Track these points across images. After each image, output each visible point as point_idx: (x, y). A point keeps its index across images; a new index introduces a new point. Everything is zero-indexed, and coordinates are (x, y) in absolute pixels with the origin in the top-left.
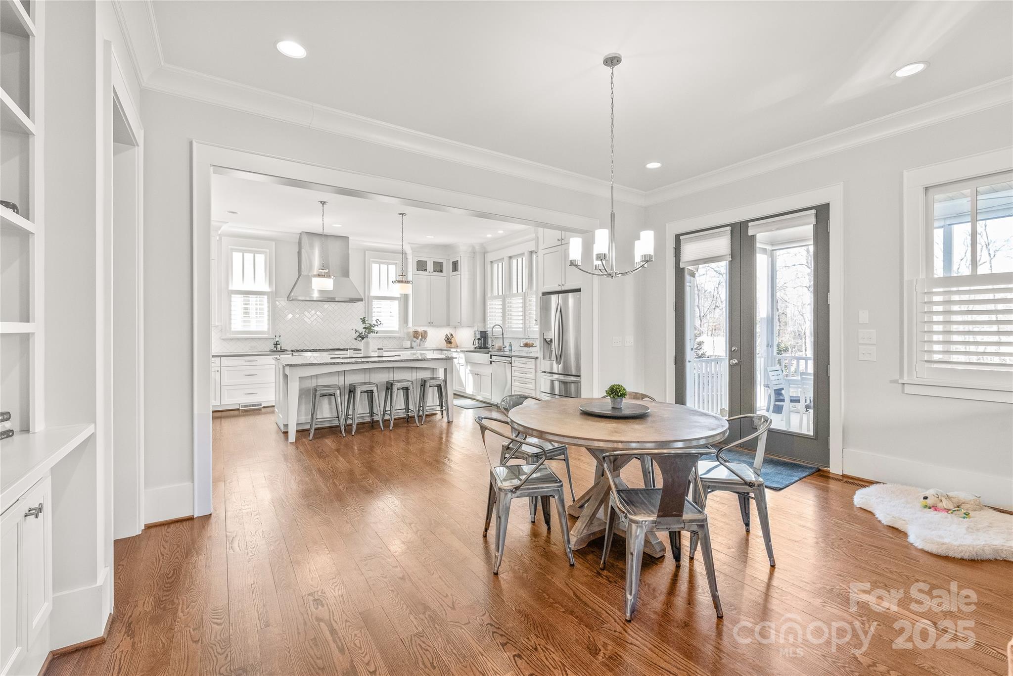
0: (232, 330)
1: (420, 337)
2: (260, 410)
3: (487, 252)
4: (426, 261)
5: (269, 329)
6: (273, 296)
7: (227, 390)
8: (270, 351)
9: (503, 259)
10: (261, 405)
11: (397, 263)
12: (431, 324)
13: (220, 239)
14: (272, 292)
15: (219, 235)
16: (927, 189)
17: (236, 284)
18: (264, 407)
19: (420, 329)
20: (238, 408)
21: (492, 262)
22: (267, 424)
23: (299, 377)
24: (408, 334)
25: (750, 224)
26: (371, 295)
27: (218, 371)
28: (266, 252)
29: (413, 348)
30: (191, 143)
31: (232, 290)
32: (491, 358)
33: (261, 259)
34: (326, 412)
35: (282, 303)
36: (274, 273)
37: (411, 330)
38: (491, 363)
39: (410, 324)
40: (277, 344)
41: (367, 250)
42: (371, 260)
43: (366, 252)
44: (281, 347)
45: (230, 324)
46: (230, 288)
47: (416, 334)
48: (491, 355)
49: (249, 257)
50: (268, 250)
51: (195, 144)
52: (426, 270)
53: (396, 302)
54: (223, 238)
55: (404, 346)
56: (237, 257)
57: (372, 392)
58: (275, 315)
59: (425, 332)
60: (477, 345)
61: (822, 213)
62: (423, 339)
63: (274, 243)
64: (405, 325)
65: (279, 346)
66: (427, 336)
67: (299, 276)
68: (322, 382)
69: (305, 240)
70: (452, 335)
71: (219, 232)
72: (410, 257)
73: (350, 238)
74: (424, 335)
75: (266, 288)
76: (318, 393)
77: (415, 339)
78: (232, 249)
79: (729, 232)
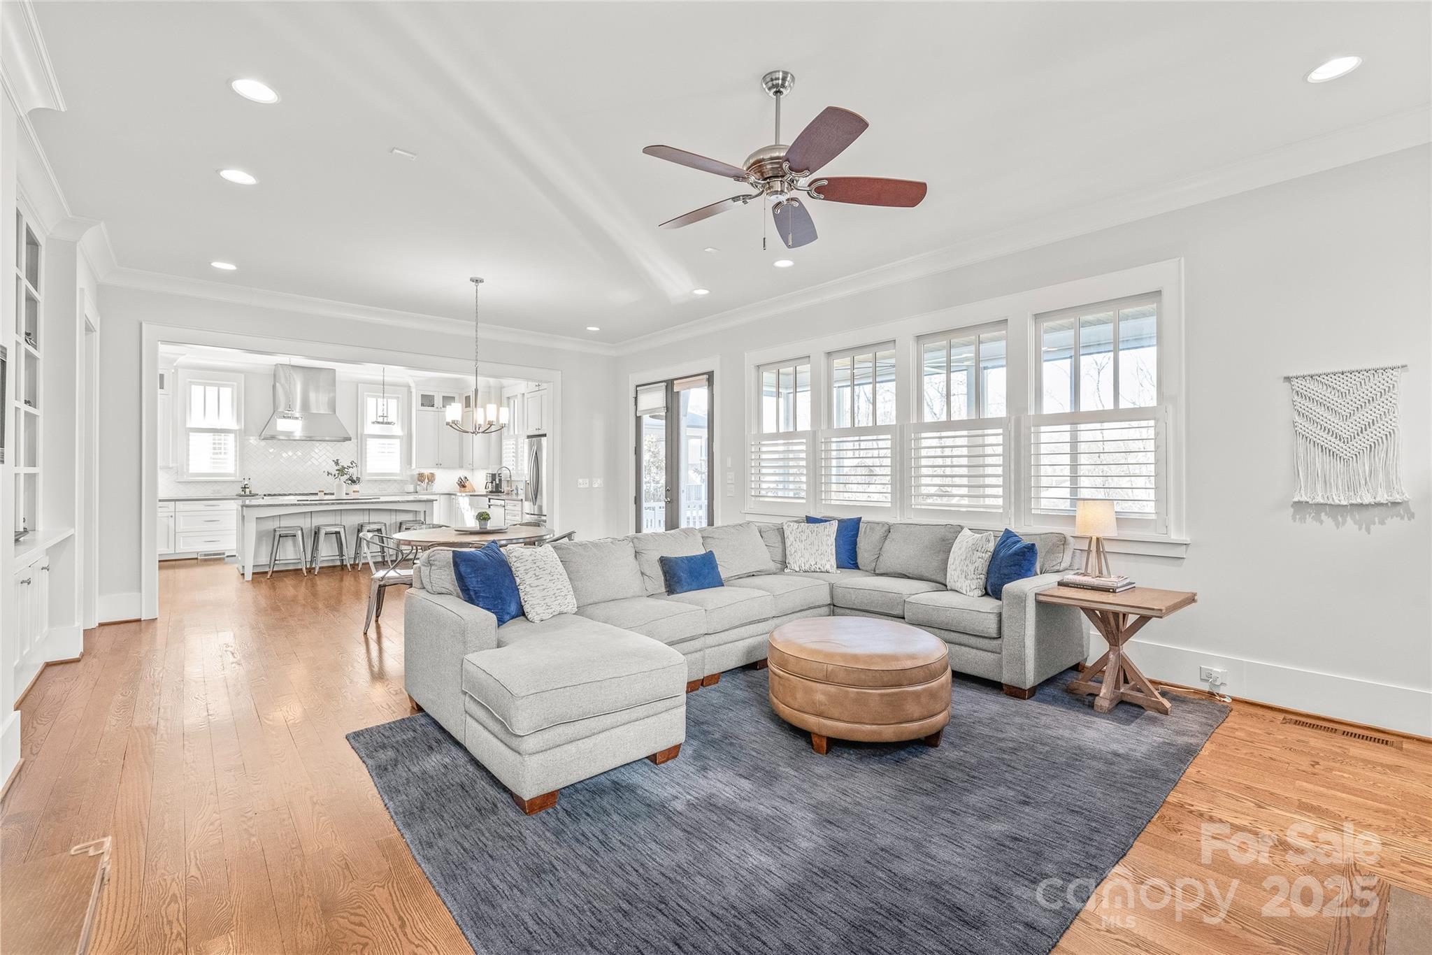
0: (190, 472)
1: (426, 480)
2: (223, 559)
3: (504, 387)
4: (434, 396)
5: (236, 470)
6: (242, 435)
7: (183, 537)
8: (237, 495)
9: (517, 395)
10: (224, 554)
11: (398, 397)
12: (439, 465)
13: (176, 371)
14: (240, 430)
15: (175, 366)
16: (758, 367)
17: (195, 420)
18: (227, 556)
19: (426, 472)
20: (196, 557)
21: (509, 398)
22: (229, 572)
23: (257, 518)
24: (412, 476)
25: (675, 382)
26: (366, 432)
27: (172, 516)
28: (233, 385)
29: (417, 492)
30: (141, 324)
31: (190, 428)
32: (489, 502)
33: (226, 393)
34: (290, 554)
35: (253, 440)
36: (243, 406)
37: (416, 472)
38: (489, 507)
39: (414, 466)
40: (245, 488)
41: (361, 383)
42: (365, 393)
43: (360, 385)
44: (250, 491)
45: (188, 465)
46: (188, 425)
47: (421, 477)
48: (489, 499)
49: (212, 391)
50: (235, 383)
51: (144, 325)
52: (433, 406)
53: (397, 442)
54: (179, 370)
55: (406, 490)
56: (197, 391)
57: (338, 533)
58: (243, 454)
59: (433, 475)
60: (490, 489)
61: (710, 377)
62: (430, 483)
63: (243, 376)
64: (408, 466)
65: (247, 490)
66: (434, 480)
67: (274, 411)
68: (284, 523)
69: (281, 373)
70: (466, 478)
71: (175, 364)
72: (414, 391)
73: (337, 370)
74: (431, 478)
75: (233, 425)
76: (278, 534)
77: (419, 483)
78: (190, 382)
79: (664, 387)
